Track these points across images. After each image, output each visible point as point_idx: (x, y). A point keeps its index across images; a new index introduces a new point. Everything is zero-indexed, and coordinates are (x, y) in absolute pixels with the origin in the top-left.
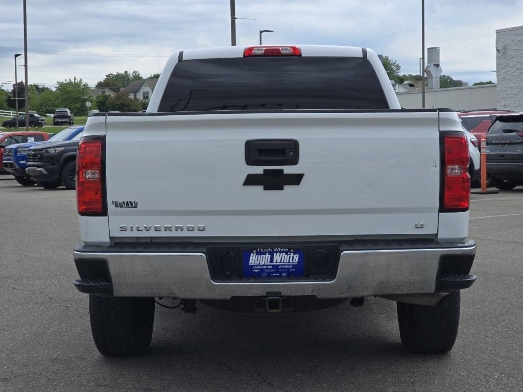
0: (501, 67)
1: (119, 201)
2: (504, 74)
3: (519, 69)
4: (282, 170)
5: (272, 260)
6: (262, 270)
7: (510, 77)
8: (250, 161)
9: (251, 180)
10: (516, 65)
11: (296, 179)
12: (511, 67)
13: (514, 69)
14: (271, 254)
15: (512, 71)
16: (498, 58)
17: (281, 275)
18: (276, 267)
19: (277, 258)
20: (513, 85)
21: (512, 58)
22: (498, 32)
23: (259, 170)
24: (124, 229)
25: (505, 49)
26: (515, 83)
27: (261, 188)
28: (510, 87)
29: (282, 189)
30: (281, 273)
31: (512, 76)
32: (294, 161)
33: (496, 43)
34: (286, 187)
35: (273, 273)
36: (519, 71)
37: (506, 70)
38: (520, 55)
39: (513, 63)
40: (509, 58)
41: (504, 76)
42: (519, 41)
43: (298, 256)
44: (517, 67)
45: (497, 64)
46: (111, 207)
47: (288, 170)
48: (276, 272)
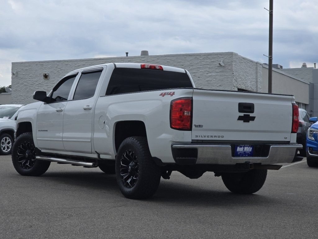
0: (15, 83)
1: (197, 125)
2: (16, 88)
3: (25, 85)
4: (249, 115)
5: (244, 150)
6: (240, 153)
7: (20, 89)
8: (240, 111)
9: (240, 118)
10: (24, 83)
11: (253, 119)
12: (21, 84)
13: (22, 86)
14: (244, 147)
15: (21, 86)
16: (12, 78)
17: (246, 156)
18: (245, 152)
19: (246, 148)
20: (22, 94)
21: (21, 79)
22: (13, 64)
23: (242, 114)
24: (197, 136)
25: (17, 73)
26: (23, 93)
27: (242, 121)
28: (20, 95)
29: (249, 122)
30: (246, 155)
31: (21, 89)
32: (252, 112)
33: (12, 70)
34: (250, 121)
35: (244, 155)
36: (26, 87)
37: (17, 85)
38: (26, 78)
39: (22, 82)
40: (19, 79)
41: (16, 89)
42: (26, 70)
43: (251, 148)
44: (24, 84)
45: (12, 82)
46: (193, 127)
47: (251, 115)
48: (244, 154)
